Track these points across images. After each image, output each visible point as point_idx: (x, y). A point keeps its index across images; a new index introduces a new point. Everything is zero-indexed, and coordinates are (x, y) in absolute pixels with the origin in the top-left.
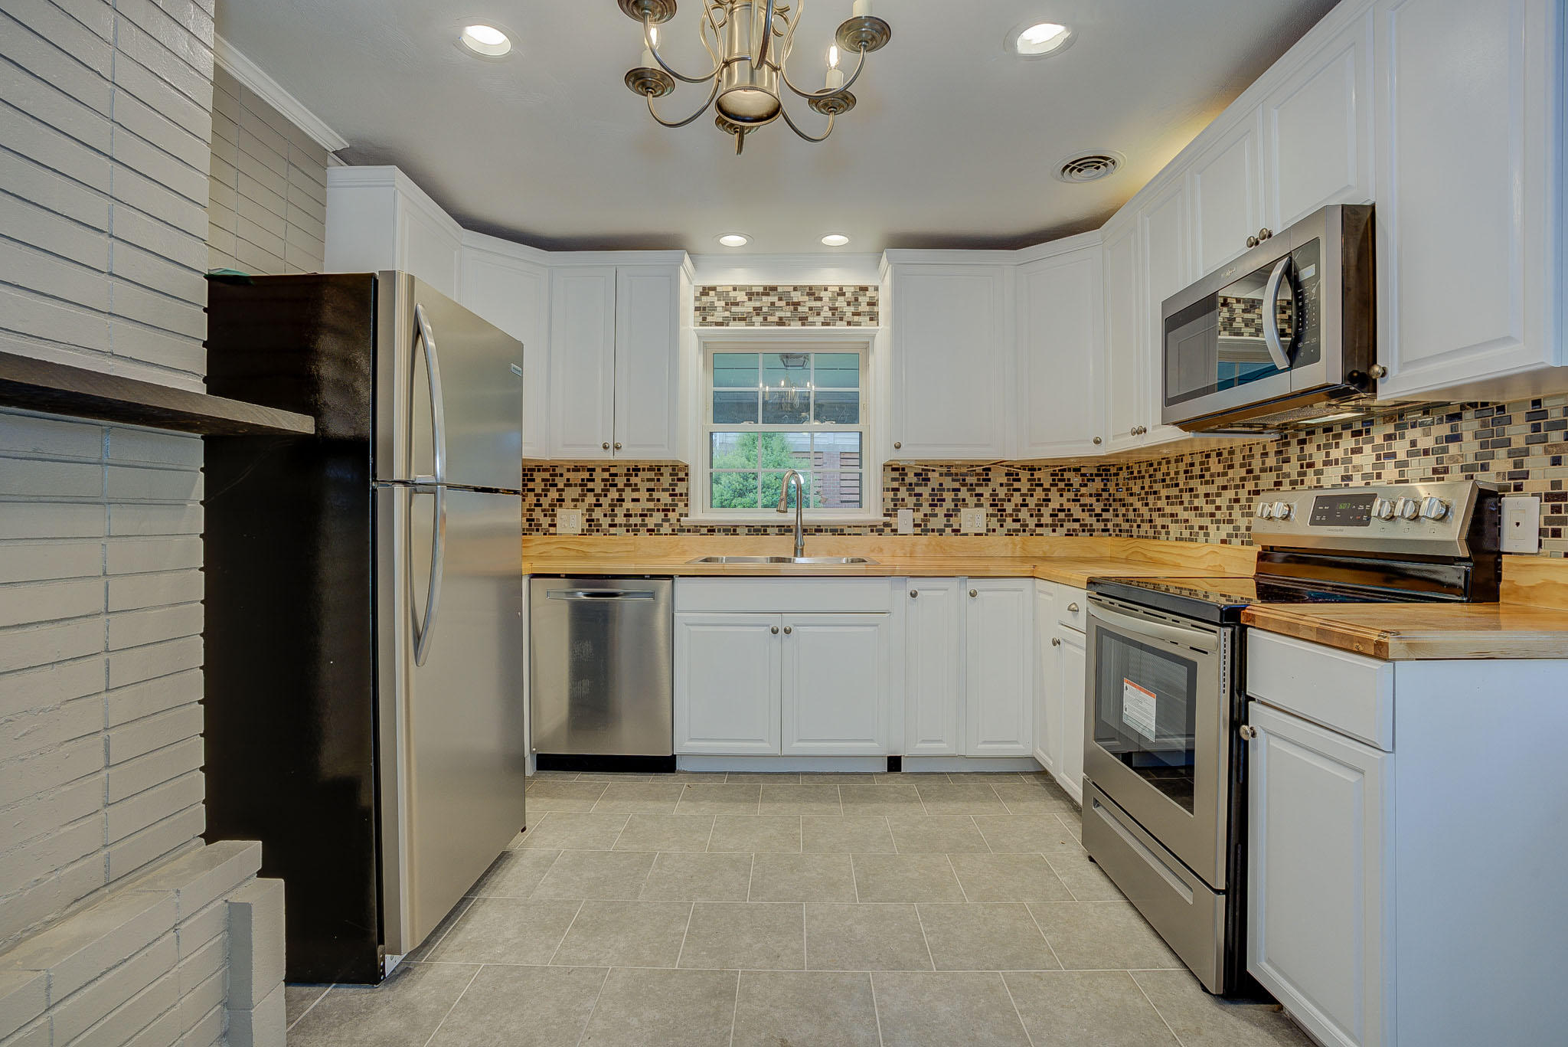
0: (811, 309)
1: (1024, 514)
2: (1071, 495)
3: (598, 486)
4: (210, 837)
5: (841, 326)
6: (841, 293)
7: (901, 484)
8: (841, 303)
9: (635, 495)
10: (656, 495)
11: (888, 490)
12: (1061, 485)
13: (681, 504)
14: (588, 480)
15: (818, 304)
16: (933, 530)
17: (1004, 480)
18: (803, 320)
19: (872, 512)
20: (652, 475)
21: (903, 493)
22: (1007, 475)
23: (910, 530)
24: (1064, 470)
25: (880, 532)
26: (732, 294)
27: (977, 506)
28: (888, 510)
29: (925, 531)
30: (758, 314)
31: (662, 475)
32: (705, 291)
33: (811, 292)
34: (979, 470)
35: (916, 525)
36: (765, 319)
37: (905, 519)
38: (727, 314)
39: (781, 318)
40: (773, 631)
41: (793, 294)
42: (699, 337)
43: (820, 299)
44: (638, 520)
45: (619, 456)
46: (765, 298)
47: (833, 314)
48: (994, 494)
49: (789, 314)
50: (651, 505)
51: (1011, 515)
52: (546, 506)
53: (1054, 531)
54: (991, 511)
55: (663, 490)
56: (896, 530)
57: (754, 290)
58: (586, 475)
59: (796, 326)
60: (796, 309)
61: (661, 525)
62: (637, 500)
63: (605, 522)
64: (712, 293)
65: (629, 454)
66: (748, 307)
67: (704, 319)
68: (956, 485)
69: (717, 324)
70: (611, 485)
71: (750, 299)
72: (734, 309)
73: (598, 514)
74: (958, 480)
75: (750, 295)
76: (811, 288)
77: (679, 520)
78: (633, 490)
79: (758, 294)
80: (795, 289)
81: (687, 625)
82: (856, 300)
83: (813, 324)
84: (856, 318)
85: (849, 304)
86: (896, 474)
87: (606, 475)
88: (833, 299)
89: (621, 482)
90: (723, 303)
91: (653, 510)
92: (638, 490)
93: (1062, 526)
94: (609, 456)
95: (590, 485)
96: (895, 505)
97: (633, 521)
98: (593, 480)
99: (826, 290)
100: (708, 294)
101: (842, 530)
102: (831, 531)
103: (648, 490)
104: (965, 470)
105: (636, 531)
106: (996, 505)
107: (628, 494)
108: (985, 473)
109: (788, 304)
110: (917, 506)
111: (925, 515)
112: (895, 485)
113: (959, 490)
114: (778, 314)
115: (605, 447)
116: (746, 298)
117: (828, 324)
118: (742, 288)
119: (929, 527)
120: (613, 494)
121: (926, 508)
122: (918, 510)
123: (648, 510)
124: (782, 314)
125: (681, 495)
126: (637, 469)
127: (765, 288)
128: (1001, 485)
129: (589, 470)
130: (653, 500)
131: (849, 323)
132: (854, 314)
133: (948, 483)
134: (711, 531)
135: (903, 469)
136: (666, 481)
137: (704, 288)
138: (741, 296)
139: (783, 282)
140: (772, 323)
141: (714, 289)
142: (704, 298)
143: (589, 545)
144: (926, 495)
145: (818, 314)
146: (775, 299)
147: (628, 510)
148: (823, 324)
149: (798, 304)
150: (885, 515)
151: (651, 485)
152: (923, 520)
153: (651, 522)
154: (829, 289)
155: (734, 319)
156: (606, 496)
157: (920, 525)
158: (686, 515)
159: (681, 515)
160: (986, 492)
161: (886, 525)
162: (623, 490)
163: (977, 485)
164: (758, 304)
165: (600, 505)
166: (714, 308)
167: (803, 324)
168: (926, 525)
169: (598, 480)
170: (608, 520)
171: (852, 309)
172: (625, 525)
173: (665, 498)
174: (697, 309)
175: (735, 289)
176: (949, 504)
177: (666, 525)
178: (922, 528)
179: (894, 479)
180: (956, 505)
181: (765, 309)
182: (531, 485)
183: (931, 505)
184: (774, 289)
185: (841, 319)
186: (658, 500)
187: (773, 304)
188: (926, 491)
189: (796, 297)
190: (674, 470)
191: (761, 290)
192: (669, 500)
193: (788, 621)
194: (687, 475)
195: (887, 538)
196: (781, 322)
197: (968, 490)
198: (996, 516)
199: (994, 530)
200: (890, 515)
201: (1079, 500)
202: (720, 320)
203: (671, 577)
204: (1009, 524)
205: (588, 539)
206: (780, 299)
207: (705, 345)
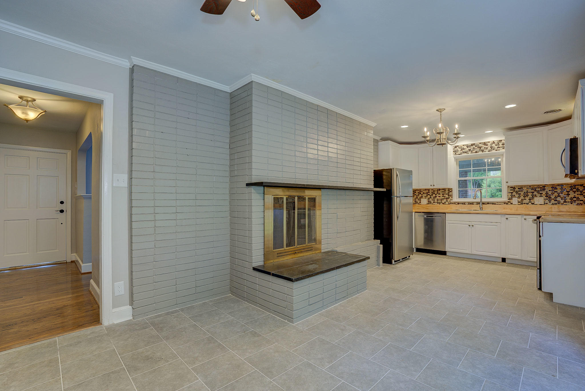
0: (485, 148)
1: (559, 199)
2: (579, 193)
3: (430, 193)
4: (374, 239)
5: (494, 151)
6: (494, 143)
7: (513, 191)
8: (494, 145)
9: (439, 195)
10: (444, 195)
11: (509, 193)
12: (574, 190)
13: (451, 197)
14: (428, 192)
15: (487, 146)
16: (525, 203)
17: (551, 189)
18: (483, 151)
19: (505, 199)
20: (443, 191)
21: (514, 193)
22: (551, 187)
23: (517, 203)
24: (576, 185)
25: (507, 204)
26: (462, 147)
27: (540, 197)
28: (509, 198)
29: (522, 204)
30: (470, 151)
31: (446, 191)
32: (456, 147)
33: (485, 144)
34: (541, 186)
35: (518, 202)
36: (472, 152)
37: (515, 200)
38: (462, 152)
39: (476, 151)
40: (469, 225)
41: (479, 145)
42: (454, 158)
43: (488, 145)
44: (440, 201)
45: (434, 187)
46: (472, 147)
47: (491, 149)
48: (547, 193)
49: (478, 150)
50: (443, 198)
51: (554, 199)
52: (419, 198)
53: (571, 204)
54: (546, 198)
55: (446, 194)
56: (512, 203)
57: (469, 145)
58: (428, 191)
59: (481, 153)
60: (480, 148)
61: (446, 202)
62: (440, 197)
63: (432, 202)
64: (457, 147)
65: (437, 187)
66: (467, 149)
67: (456, 154)
68: (533, 191)
69: (459, 154)
70: (434, 193)
71: (467, 148)
72: (463, 150)
73: (430, 200)
74: (534, 190)
75: (468, 147)
76: (485, 143)
77: (450, 201)
78: (439, 194)
79: (470, 146)
80: (480, 143)
81: (449, 223)
82: (498, 144)
83: (485, 152)
84: (498, 149)
85: (496, 145)
86: (512, 189)
87: (432, 191)
88: (491, 144)
89: (436, 192)
90: (460, 149)
91: (444, 199)
92: (440, 194)
93: (575, 202)
94: (432, 187)
95: (429, 193)
96: (512, 197)
97: (439, 201)
98: (429, 192)
99: (489, 142)
100: (456, 148)
101: (495, 203)
102: (492, 203)
103: (442, 194)
104: (536, 187)
105: (440, 204)
106: (548, 196)
107: (438, 195)
108: (543, 187)
109: (478, 147)
110: (519, 197)
111: (522, 199)
112: (512, 191)
113: (534, 192)
114: (475, 150)
115: (431, 186)
116: (466, 147)
117: (490, 151)
118: (465, 145)
119: (523, 202)
120: (434, 195)
121: (522, 197)
122: (519, 198)
123: (442, 199)
124: (477, 150)
125: (451, 195)
126: (440, 190)
127: (472, 144)
128: (550, 190)
129: (428, 190)
130: (444, 196)
131: (496, 150)
132: (498, 148)
133: (530, 190)
134: (458, 204)
135: (514, 187)
136: (447, 192)
137: (455, 146)
138: (465, 147)
139: (477, 142)
140: (474, 153)
141: (458, 146)
142: (455, 149)
143: (429, 207)
144: (522, 194)
145: (487, 149)
146: (474, 147)
147: (438, 199)
148: (488, 151)
149: (481, 147)
150: (508, 199)
151: (443, 193)
152: (521, 201)
153: (443, 201)
154: (490, 142)
155: (464, 153)
156: (432, 196)
157: (520, 202)
158: (452, 200)
159: (451, 200)
160: (544, 193)
161: (508, 202)
162: (436, 194)
163: (540, 191)
164: (470, 149)
165: (431, 198)
166: (458, 151)
167: (482, 152)
168: (522, 202)
169: (430, 192)
170: (433, 201)
171: (497, 146)
172: (437, 202)
173: (447, 196)
174: (454, 151)
175: (463, 146)
176: (530, 195)
177: (447, 202)
178: (521, 203)
179: (511, 190)
180: (533, 197)
181: (472, 149)
182: (415, 194)
183: (524, 197)
184: (474, 144)
185: (494, 149)
186: (445, 196)
187: (474, 148)
188: (522, 193)
189: (480, 145)
190: (449, 189)
191: (470, 145)
192: (448, 197)
193: (473, 223)
194: (452, 190)
195: (509, 206)
196: (476, 152)
197: (537, 192)
198: (548, 199)
199: (547, 203)
200: (510, 199)
201: (583, 194)
202: (460, 153)
203: (445, 213)
204: (553, 201)
205: (428, 205)
206: (476, 146)
207: (456, 159)
